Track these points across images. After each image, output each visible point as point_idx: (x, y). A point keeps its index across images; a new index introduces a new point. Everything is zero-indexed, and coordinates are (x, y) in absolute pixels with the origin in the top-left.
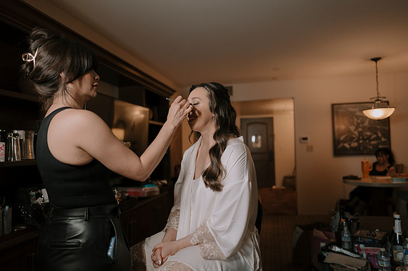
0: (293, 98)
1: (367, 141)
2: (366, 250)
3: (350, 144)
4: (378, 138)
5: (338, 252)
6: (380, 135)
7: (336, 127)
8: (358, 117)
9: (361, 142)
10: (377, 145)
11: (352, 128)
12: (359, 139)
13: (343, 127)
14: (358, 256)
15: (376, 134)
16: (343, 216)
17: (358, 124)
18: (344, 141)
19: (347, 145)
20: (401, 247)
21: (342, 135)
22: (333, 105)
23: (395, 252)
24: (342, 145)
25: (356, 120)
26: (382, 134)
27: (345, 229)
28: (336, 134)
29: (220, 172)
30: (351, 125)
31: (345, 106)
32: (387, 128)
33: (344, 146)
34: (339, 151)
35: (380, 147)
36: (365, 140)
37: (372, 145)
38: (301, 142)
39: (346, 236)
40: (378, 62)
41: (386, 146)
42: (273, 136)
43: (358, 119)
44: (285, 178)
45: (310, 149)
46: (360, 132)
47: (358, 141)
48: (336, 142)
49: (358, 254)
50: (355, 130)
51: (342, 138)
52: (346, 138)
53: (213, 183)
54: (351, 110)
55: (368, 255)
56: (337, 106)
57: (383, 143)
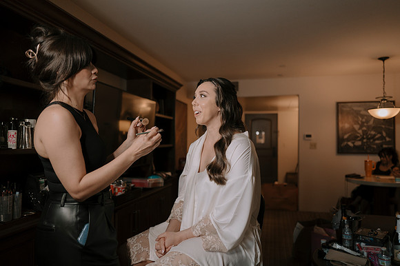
0: (298, 96)
2: (367, 249)
3: (353, 143)
4: (382, 138)
5: (338, 250)
6: (384, 134)
7: (340, 125)
8: (362, 116)
9: (365, 140)
10: (381, 144)
12: (363, 138)
13: (347, 126)
14: (359, 254)
15: (381, 133)
16: (344, 214)
19: (350, 144)
21: (346, 134)
22: (338, 104)
23: (396, 251)
25: (360, 119)
26: (387, 134)
27: (347, 226)
28: (340, 132)
29: (224, 166)
30: (355, 124)
31: (349, 104)
32: (392, 128)
33: (347, 145)
34: (342, 149)
36: (369, 139)
37: (376, 144)
38: (304, 139)
39: (347, 234)
40: (385, 61)
42: (277, 132)
43: (362, 118)
44: (288, 174)
45: (314, 146)
46: (364, 131)
48: (340, 140)
50: (360, 129)
51: (346, 137)
52: (350, 136)
53: (217, 176)
55: (369, 254)
56: (342, 104)
57: (388, 143)
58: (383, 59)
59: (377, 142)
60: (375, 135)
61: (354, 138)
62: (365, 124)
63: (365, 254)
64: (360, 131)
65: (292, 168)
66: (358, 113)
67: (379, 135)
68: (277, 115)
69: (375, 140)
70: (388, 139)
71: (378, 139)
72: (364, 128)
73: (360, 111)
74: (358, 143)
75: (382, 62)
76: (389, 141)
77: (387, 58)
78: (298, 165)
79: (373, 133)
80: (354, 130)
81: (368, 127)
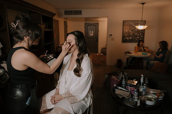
0: (108, 17)
1: (136, 37)
2: (130, 88)
3: (129, 38)
4: (140, 36)
5: (120, 89)
6: (141, 34)
7: (124, 31)
8: (133, 27)
9: (133, 37)
10: (139, 39)
11: (130, 31)
12: (133, 36)
13: (127, 31)
14: (127, 90)
15: (139, 34)
16: (123, 74)
17: (133, 29)
18: (127, 37)
19: (128, 38)
20: (142, 86)
21: (126, 34)
22: (124, 21)
23: (140, 88)
24: (125, 38)
25: (132, 28)
26: (142, 34)
27: (124, 79)
28: (124, 33)
29: (80, 70)
30: (130, 30)
31: (128, 22)
32: (144, 32)
33: (126, 39)
34: (124, 40)
35: (140, 39)
36: (135, 36)
37: (137, 39)
38: (109, 36)
39: (124, 82)
40: (144, 5)
41: (142, 39)
42: (98, 31)
43: (133, 28)
44: (102, 48)
45: (113, 39)
46: (133, 33)
47: (132, 37)
48: (123, 37)
49: (127, 89)
50: (131, 32)
51: (126, 35)
52: (128, 35)
53: (77, 74)
54: (131, 23)
55: (131, 90)
56: (125, 22)
57: (142, 38)
58: (143, 4)
59: (138, 37)
60: (137, 35)
61: (129, 36)
62: (134, 30)
63: (129, 90)
64: (132, 33)
65: (104, 46)
66: (131, 25)
67: (139, 35)
68: (98, 23)
69: (137, 37)
70: (142, 36)
71: (138, 36)
72: (133, 32)
73: (132, 25)
74: (131, 38)
75: (142, 5)
76: (142, 37)
77: (145, 3)
78: (106, 45)
79: (136, 34)
80: (129, 33)
81: (135, 31)
